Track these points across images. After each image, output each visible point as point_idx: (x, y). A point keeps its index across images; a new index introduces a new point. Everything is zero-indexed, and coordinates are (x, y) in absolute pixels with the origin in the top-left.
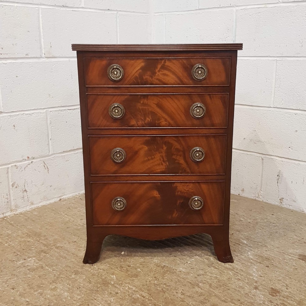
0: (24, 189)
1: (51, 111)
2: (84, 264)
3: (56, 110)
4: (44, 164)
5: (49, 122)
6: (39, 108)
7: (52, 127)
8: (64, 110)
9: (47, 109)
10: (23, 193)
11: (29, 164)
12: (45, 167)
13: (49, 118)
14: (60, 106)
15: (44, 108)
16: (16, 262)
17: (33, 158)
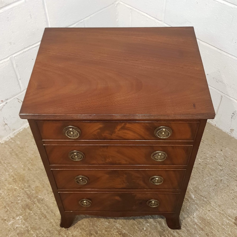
0: (4, 124)
1: (15, 57)
2: (61, 228)
3: (20, 54)
4: (18, 100)
5: (15, 66)
6: (3, 58)
7: (20, 69)
8: (28, 50)
9: (11, 56)
10: (4, 126)
11: (4, 106)
12: (19, 101)
13: (14, 63)
14: (23, 48)
15: (8, 56)
16: (7, 222)
17: (7, 100)
